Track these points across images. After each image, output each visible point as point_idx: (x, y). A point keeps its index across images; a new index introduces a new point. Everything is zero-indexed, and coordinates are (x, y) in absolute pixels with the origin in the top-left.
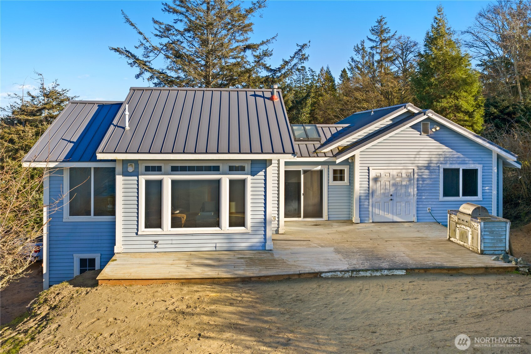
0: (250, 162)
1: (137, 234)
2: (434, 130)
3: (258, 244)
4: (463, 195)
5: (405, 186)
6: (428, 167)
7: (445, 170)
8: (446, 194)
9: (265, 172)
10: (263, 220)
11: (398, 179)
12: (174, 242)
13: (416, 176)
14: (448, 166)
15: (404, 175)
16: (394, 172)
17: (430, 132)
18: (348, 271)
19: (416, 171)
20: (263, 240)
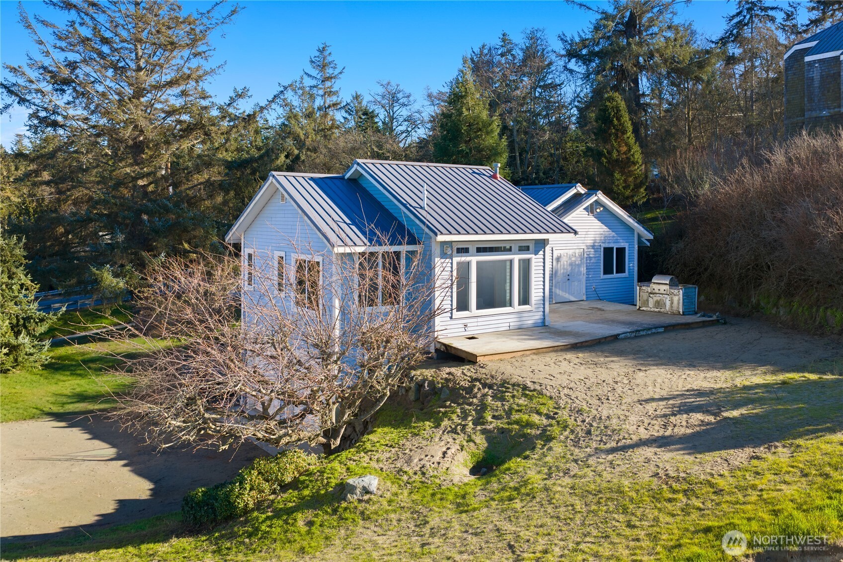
0: (534, 242)
1: (451, 318)
2: (598, 210)
3: (539, 321)
4: (617, 273)
5: (578, 265)
6: (593, 247)
7: (605, 249)
8: (605, 273)
9: (544, 252)
10: (542, 298)
11: (573, 259)
12: (479, 324)
13: (585, 255)
14: (607, 245)
15: (577, 255)
16: (571, 252)
17: (595, 213)
18: (633, 332)
19: (586, 250)
20: (542, 317)
